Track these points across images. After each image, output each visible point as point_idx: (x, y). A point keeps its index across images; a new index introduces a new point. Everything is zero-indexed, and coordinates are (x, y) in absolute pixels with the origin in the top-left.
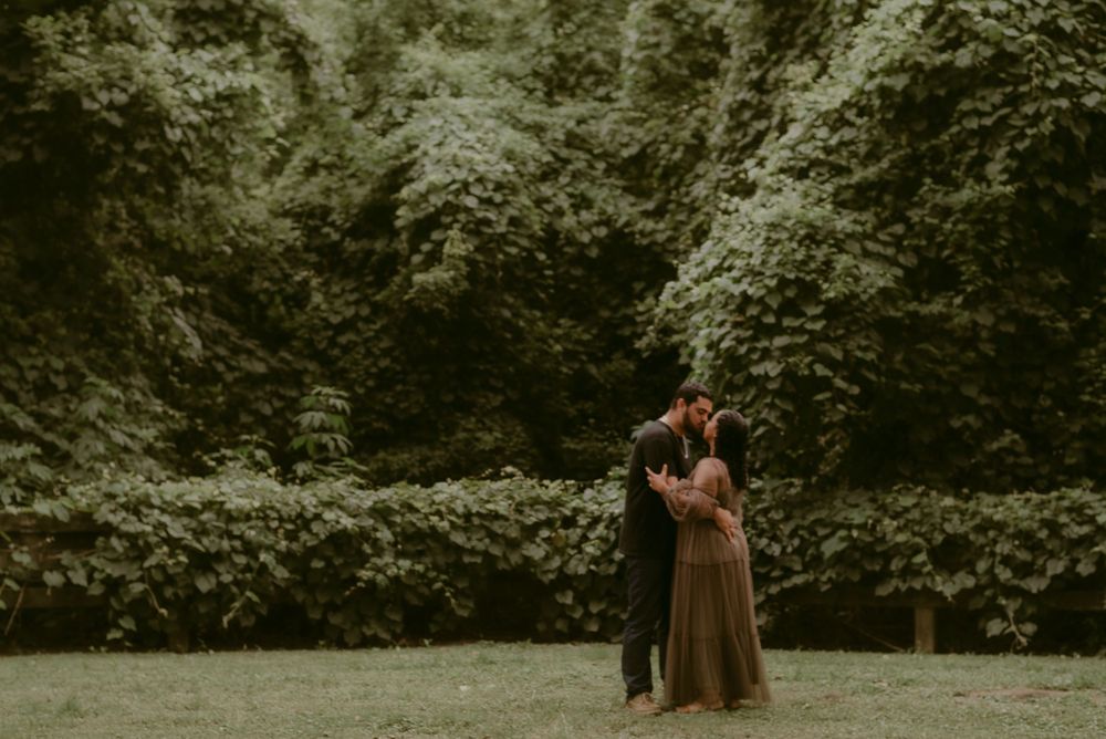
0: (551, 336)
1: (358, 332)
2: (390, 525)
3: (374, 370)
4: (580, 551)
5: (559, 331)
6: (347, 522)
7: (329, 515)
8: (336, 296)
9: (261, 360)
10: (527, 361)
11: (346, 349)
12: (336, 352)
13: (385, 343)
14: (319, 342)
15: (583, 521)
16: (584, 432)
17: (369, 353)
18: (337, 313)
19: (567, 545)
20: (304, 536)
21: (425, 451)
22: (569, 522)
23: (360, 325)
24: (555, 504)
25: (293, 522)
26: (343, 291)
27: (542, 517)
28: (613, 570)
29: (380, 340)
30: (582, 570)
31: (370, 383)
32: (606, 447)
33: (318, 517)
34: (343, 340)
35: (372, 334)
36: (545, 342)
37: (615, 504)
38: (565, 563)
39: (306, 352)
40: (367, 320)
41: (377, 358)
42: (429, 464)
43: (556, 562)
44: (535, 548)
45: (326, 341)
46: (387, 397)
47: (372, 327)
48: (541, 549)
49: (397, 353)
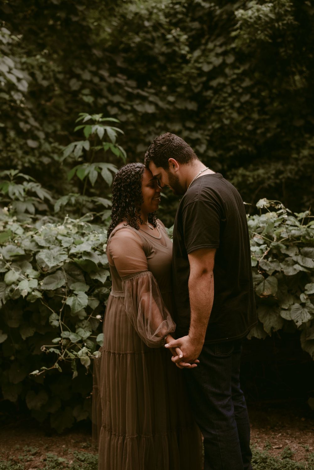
1: (226, 76)
8: (211, 50)
9: (151, 103)
11: (217, 90)
12: (209, 93)
13: (247, 83)
14: (196, 87)
17: (234, 92)
18: (209, 63)
21: (280, 166)
23: (227, 70)
26: (215, 46)
29: (242, 81)
34: (214, 83)
35: (235, 76)
39: (187, 96)
40: (233, 66)
41: (241, 94)
42: (281, 177)
44: (298, 309)
45: (201, 85)
46: (249, 124)
47: (237, 71)
48: (306, 310)
49: (255, 90)
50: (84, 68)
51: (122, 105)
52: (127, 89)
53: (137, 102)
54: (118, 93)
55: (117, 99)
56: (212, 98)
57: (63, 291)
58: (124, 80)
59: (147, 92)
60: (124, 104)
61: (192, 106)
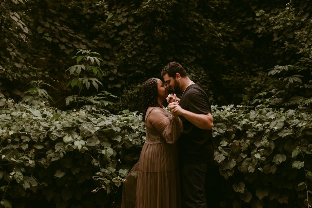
0: (216, 30)
1: (128, 30)
2: (113, 144)
3: (135, 46)
4: (249, 156)
5: (220, 28)
6: (79, 144)
7: (67, 139)
8: (119, 14)
10: (206, 41)
11: (123, 37)
12: (118, 39)
14: (111, 35)
15: (251, 135)
16: (232, 72)
17: (133, 39)
18: (118, 21)
19: (240, 151)
20: (50, 154)
22: (241, 134)
23: (129, 26)
24: (231, 121)
25: (42, 144)
26: (122, 12)
27: (222, 131)
28: (273, 170)
29: (138, 33)
30: (251, 169)
31: (134, 53)
32: (242, 79)
33: (60, 140)
34: (122, 33)
35: (134, 30)
36: (214, 32)
37: (273, 123)
38: (239, 164)
39: (105, 40)
40: (132, 24)
41: (138, 41)
43: (233, 164)
44: (218, 154)
45: (114, 34)
46: (142, 58)
47: (135, 27)
48: (222, 154)
49: (146, 39)
50: (45, 21)
51: (67, 44)
52: (69, 34)
53: (76, 43)
54: (64, 37)
55: (64, 40)
56: (120, 42)
57: (97, 147)
58: (67, 29)
59: (81, 37)
60: (68, 43)
61: (108, 46)
